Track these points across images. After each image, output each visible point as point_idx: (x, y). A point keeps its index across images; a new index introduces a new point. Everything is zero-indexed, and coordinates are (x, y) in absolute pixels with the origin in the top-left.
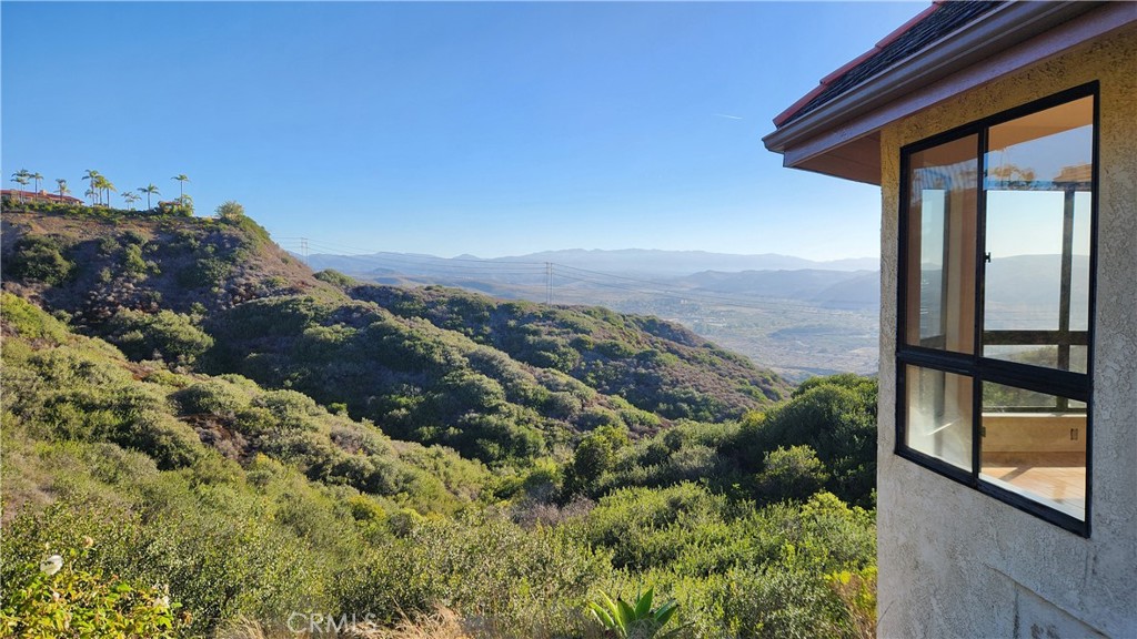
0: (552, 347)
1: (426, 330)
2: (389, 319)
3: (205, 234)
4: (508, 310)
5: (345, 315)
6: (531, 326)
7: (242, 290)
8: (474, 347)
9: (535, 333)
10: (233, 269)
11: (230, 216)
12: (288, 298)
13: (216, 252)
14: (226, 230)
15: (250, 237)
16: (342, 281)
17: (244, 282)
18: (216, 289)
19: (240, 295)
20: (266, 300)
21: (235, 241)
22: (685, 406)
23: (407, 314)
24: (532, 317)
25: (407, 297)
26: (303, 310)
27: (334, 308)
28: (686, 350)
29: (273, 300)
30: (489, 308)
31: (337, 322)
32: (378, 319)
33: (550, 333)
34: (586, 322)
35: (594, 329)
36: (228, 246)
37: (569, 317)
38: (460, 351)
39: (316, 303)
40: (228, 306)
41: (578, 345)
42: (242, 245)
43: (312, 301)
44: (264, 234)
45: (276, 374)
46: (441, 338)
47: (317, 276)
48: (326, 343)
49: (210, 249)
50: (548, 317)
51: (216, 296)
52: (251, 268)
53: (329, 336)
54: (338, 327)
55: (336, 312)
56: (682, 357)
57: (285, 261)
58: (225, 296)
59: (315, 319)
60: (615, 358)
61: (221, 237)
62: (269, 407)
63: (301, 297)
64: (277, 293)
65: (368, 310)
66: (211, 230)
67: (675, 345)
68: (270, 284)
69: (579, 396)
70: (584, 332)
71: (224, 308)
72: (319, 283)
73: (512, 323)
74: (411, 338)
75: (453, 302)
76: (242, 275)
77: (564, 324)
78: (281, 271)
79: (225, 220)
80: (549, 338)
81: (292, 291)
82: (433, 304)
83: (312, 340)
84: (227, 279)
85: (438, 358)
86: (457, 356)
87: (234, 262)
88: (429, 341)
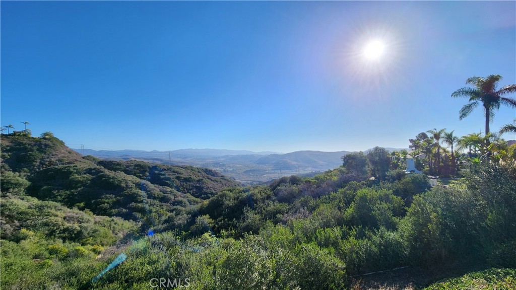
0: (169, 179)
1: (121, 175)
2: (107, 172)
3: (33, 143)
4: (155, 168)
5: (89, 171)
6: (163, 173)
7: (47, 163)
8: (138, 180)
9: (164, 175)
10: (44, 155)
11: (47, 136)
12: (67, 166)
13: (38, 150)
14: (43, 142)
15: (54, 144)
16: (94, 159)
17: (49, 160)
18: (35, 163)
19: (46, 165)
20: (57, 166)
21: (46, 146)
22: (210, 195)
23: (115, 170)
24: (164, 170)
25: (118, 164)
26: (71, 170)
27: (85, 169)
28: (213, 178)
29: (61, 166)
30: (149, 167)
31: (85, 174)
32: (102, 172)
33: (169, 175)
34: (182, 171)
35: (184, 173)
36: (43, 147)
37: (176, 169)
38: (132, 182)
39: (78, 167)
40: (39, 169)
41: (178, 178)
42: (50, 147)
43: (76, 166)
44: (62, 143)
45: (54, 194)
46: (126, 178)
47: (83, 158)
48: (79, 182)
49: (35, 148)
50: (169, 169)
51: (34, 166)
52: (53, 155)
53: (80, 179)
54: (85, 175)
55: (85, 170)
56: (212, 180)
57: (70, 153)
58: (39, 165)
59: (76, 173)
60: (190, 181)
61: (41, 144)
62: (36, 209)
63: (72, 165)
64: (63, 164)
65: (98, 169)
66: (37, 142)
67: (210, 176)
68: (60, 160)
69: (174, 195)
70: (180, 174)
71: (38, 170)
72: (83, 160)
73: (156, 172)
74: (113, 178)
75: (136, 166)
76: (48, 158)
77: (174, 172)
78: (66, 156)
79: (45, 138)
80: (169, 176)
81: (69, 163)
82: (128, 167)
83: (72, 181)
84: (41, 159)
85: (123, 185)
86: (130, 184)
87: (45, 153)
88: (120, 179)
